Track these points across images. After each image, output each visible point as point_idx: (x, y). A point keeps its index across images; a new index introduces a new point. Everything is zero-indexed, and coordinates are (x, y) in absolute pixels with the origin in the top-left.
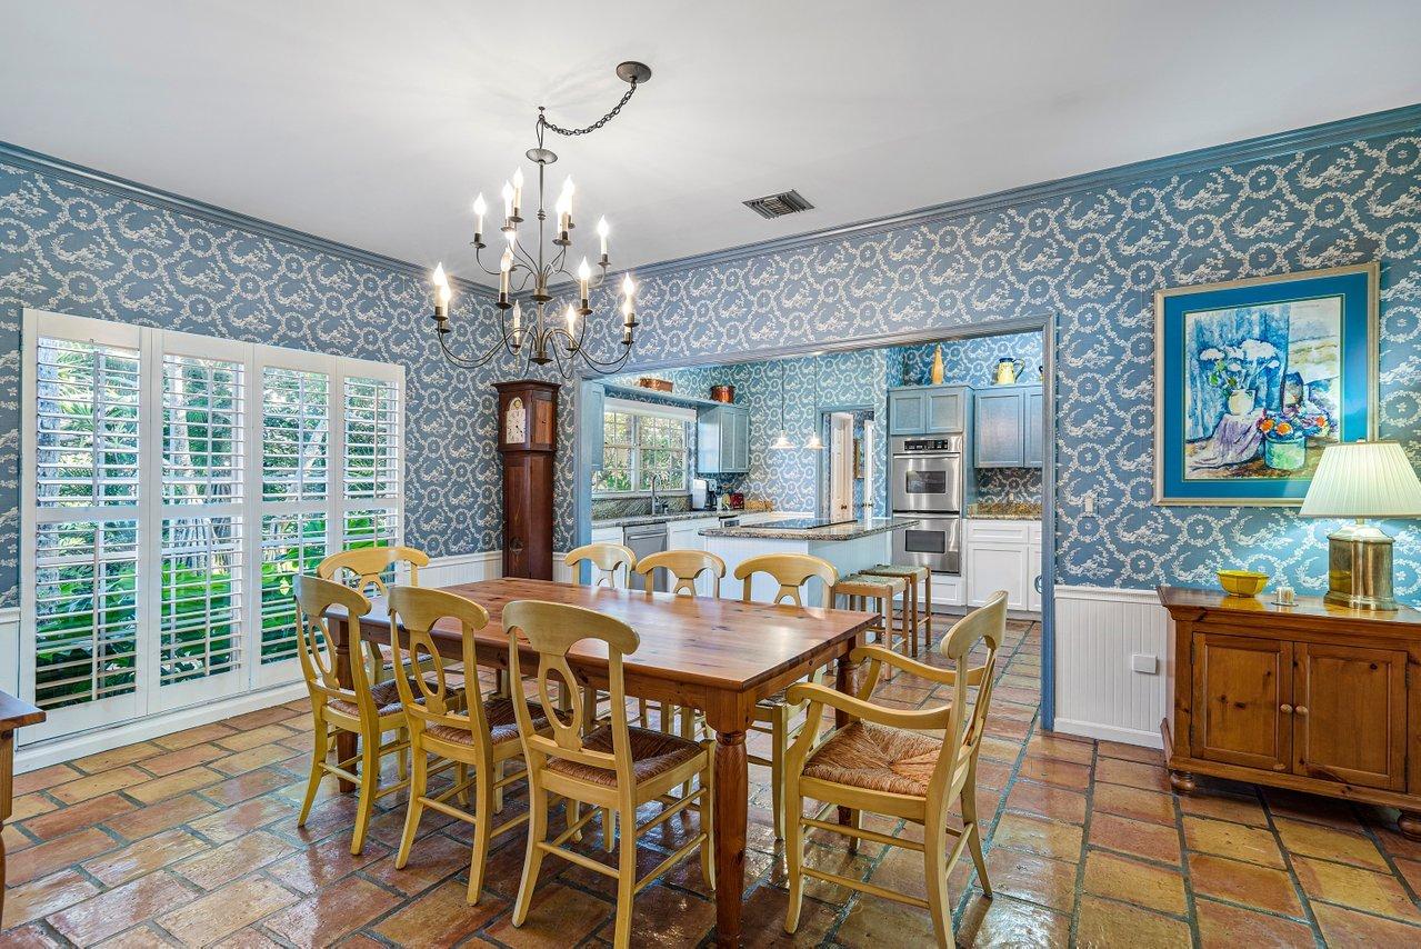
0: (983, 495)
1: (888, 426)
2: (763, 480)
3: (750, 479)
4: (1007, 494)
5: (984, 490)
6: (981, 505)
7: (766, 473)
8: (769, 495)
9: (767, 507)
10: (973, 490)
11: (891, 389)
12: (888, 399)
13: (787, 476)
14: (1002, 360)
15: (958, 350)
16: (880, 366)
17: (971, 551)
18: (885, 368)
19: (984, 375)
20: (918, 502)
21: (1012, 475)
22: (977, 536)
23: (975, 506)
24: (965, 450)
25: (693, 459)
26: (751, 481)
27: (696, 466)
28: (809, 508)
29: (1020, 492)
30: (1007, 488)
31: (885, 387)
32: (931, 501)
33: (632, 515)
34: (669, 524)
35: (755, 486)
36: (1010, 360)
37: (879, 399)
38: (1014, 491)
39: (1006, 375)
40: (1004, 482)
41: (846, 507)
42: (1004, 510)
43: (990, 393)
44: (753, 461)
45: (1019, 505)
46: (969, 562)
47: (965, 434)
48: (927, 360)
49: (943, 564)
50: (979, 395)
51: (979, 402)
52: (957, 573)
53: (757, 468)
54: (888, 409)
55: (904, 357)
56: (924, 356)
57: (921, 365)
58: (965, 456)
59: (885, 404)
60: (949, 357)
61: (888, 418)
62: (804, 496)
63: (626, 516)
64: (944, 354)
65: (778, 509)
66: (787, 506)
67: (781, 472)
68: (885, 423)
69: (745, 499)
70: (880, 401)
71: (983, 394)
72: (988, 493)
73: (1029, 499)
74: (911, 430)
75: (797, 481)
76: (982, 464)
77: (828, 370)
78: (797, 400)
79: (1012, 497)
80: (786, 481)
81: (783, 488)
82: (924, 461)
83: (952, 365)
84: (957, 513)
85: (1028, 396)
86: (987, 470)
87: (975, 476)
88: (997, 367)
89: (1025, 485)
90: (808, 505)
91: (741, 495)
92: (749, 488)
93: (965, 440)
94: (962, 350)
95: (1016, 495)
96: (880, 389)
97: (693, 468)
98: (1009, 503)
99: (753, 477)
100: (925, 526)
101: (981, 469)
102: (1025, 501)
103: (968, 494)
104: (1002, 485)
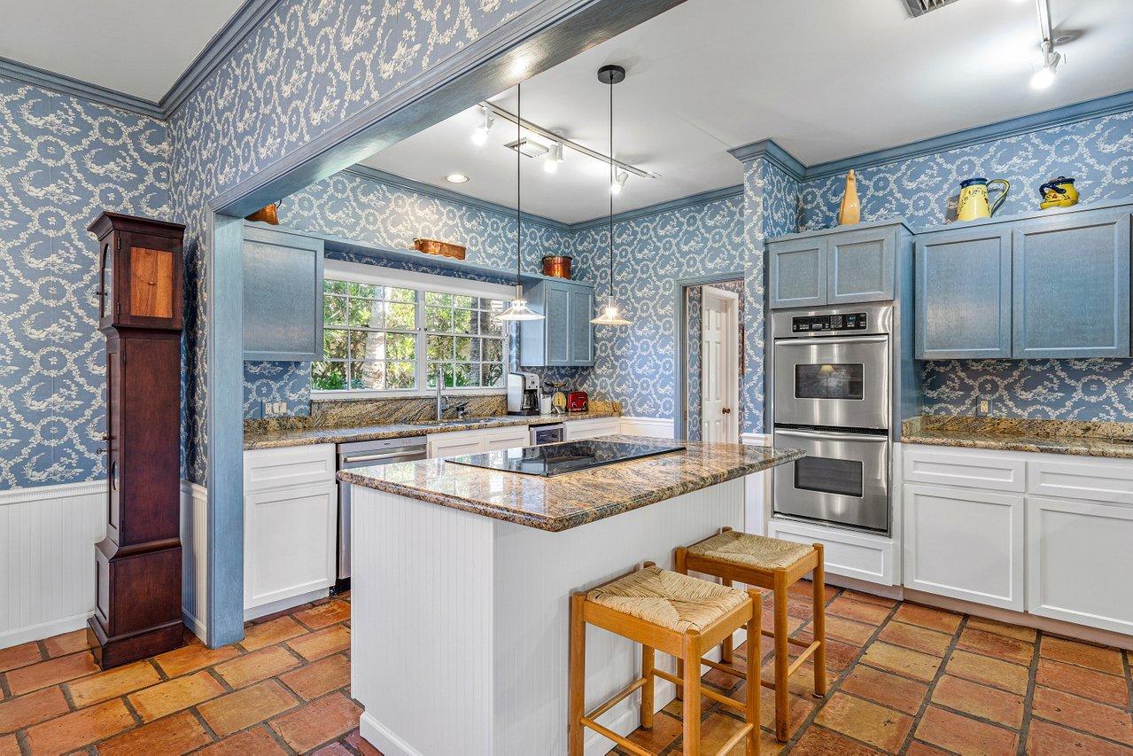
0: (930, 402)
1: (766, 297)
2: (610, 377)
3: (595, 374)
4: (976, 402)
5: (932, 394)
6: (927, 419)
7: (614, 367)
8: (618, 395)
9: (616, 411)
10: (914, 394)
11: (770, 240)
12: (766, 255)
13: (639, 371)
14: (966, 184)
15: (885, 179)
16: (754, 205)
17: (909, 499)
18: (760, 209)
19: (932, 213)
20: (825, 411)
21: (985, 372)
22: (922, 472)
23: (917, 421)
24: (898, 330)
25: (514, 349)
26: (597, 377)
27: (519, 357)
28: (667, 413)
29: (1000, 399)
30: (975, 393)
31: (760, 237)
32: (849, 412)
33: (406, 421)
34: (430, 438)
35: (600, 384)
36: (982, 181)
37: (751, 255)
38: (988, 397)
39: (975, 206)
40: (971, 382)
41: (728, 411)
42: (968, 431)
43: (943, 237)
44: (598, 352)
45: (996, 422)
46: (905, 511)
47: (897, 304)
48: (834, 200)
49: (863, 512)
50: (921, 242)
51: (924, 254)
52: (885, 531)
53: (604, 361)
54: (766, 271)
55: (798, 200)
56: (829, 195)
57: (824, 208)
58: (898, 339)
59: (760, 263)
60: (871, 192)
61: (766, 283)
62: (661, 397)
63: (396, 422)
64: (862, 189)
65: (628, 413)
66: (640, 410)
67: (632, 366)
68: (761, 291)
69: (590, 399)
70: (753, 258)
71: (933, 239)
72: (939, 400)
73: (1020, 412)
74: (807, 300)
75: (652, 377)
76: (929, 353)
77: (691, 229)
78: (651, 271)
79: (984, 407)
80: (638, 377)
81: (635, 386)
82: (836, 349)
83: (874, 205)
84: (884, 432)
85: (1019, 238)
86: (938, 363)
87: (917, 374)
88: (956, 198)
89: (1009, 388)
90: (666, 409)
91: (585, 395)
92: (594, 385)
93: (898, 313)
94: (892, 178)
95: (992, 404)
96: (753, 241)
97: (514, 360)
98: (979, 417)
99: (599, 371)
100: (838, 451)
101: (927, 362)
102: (1010, 413)
103: (903, 400)
104: (967, 389)
